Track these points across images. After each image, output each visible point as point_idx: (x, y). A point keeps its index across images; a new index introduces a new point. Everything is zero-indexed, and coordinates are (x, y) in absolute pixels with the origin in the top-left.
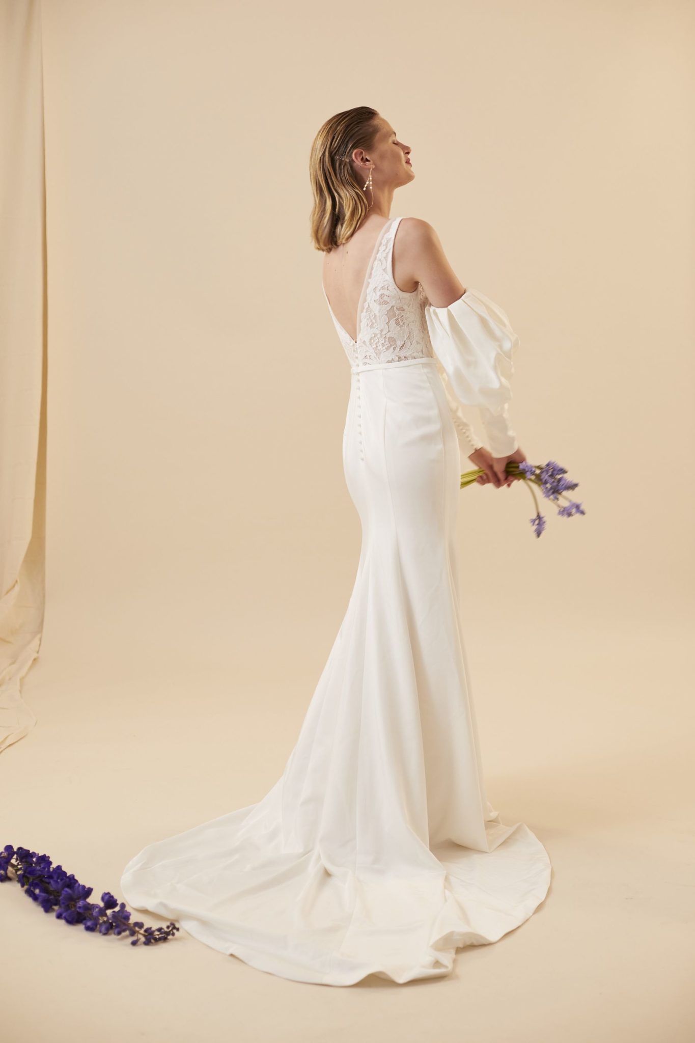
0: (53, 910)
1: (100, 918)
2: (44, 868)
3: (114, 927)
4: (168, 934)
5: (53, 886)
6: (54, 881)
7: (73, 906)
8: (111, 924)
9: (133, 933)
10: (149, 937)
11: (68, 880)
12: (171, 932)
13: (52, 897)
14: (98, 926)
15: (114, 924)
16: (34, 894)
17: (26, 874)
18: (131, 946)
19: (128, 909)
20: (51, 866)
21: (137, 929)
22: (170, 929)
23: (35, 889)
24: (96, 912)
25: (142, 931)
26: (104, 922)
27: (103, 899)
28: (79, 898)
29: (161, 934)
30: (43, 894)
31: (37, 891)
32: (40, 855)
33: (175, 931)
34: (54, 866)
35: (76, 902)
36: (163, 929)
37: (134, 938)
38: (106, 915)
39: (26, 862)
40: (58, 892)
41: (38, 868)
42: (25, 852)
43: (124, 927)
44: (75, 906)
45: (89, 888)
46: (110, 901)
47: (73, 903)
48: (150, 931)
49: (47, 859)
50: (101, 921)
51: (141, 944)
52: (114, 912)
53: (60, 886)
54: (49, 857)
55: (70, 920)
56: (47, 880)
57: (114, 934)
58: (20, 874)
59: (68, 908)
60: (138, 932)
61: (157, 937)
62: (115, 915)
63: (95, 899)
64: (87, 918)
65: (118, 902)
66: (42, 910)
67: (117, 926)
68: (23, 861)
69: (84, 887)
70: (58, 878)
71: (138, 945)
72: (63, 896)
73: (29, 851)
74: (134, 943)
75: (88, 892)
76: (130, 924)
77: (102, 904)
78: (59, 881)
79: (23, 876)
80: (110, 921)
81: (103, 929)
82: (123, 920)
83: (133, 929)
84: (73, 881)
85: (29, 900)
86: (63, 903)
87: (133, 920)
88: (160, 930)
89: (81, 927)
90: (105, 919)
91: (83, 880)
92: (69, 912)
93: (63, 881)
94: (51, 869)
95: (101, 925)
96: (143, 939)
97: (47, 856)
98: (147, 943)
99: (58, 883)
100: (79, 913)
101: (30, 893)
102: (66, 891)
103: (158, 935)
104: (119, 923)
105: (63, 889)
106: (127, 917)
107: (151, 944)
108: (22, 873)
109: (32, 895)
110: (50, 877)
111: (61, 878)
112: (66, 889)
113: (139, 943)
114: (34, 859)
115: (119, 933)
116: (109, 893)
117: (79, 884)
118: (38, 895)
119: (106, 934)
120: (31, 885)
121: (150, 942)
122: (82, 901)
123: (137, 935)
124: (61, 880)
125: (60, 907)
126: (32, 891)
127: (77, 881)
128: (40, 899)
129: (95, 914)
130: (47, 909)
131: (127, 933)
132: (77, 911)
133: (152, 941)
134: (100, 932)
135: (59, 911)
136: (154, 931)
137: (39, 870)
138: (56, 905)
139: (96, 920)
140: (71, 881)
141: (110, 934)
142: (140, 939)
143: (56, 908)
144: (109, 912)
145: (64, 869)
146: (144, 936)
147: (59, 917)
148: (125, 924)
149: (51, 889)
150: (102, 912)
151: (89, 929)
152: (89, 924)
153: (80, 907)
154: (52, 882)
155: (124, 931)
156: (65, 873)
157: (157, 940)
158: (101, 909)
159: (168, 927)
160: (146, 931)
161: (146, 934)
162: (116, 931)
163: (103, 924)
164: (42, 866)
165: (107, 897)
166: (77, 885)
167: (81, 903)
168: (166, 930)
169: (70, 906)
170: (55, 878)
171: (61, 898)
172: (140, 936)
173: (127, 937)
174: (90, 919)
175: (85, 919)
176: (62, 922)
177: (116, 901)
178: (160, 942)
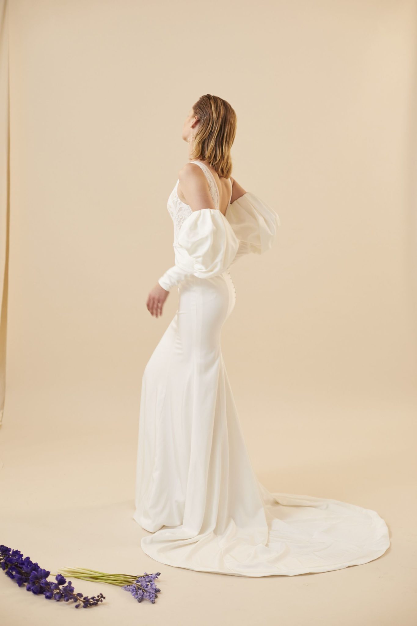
0: (24, 585)
1: (55, 590)
2: (19, 558)
3: (63, 597)
4: (98, 600)
5: (25, 570)
6: (25, 566)
7: (37, 583)
8: (62, 594)
9: (76, 600)
10: (87, 603)
11: (34, 566)
12: (100, 600)
13: (24, 577)
14: (53, 595)
15: (63, 595)
16: (12, 575)
17: (7, 562)
18: (75, 609)
19: (73, 585)
20: (23, 557)
21: (78, 597)
22: (100, 597)
23: (12, 571)
24: (53, 587)
25: (82, 599)
26: (57, 593)
27: (57, 578)
28: (42, 578)
29: (93, 601)
30: (18, 575)
31: (14, 573)
32: (14, 550)
33: (102, 599)
34: (24, 557)
35: (40, 580)
36: (95, 598)
37: (77, 603)
38: (59, 589)
39: (5, 554)
40: (28, 574)
41: (15, 558)
42: (5, 548)
43: (71, 596)
44: (39, 583)
45: (48, 571)
46: (61, 580)
47: (38, 581)
48: (87, 599)
49: (19, 553)
50: (55, 593)
51: (81, 607)
52: (63, 586)
53: (29, 570)
54: (20, 552)
55: (35, 591)
56: (21, 566)
57: (64, 601)
58: (3, 562)
59: (34, 583)
60: (80, 600)
61: (91, 602)
62: (65, 589)
63: (51, 579)
64: (46, 591)
65: (66, 581)
66: (17, 585)
67: (65, 596)
68: (4, 554)
69: (44, 570)
70: (28, 565)
71: (79, 608)
72: (32, 576)
73: (7, 547)
74: (77, 607)
75: (47, 574)
76: (74, 594)
77: (56, 582)
78: (28, 566)
79: (5, 563)
80: (61, 592)
81: (57, 598)
82: (70, 592)
83: (76, 597)
84: (37, 567)
85: (8, 579)
86: (31, 581)
87: (75, 592)
88: (93, 598)
89: (43, 596)
90: (58, 591)
91: (43, 566)
92: (35, 586)
93: (31, 567)
94: (23, 559)
95: (55, 594)
96: (82, 604)
97: (19, 551)
98: (85, 606)
99: (28, 567)
100: (41, 587)
101: (9, 574)
102: (34, 573)
103: (92, 601)
104: (67, 593)
105: (31, 572)
106: (72, 590)
107: (88, 607)
108: (4, 561)
109: (11, 575)
110: (23, 564)
111: (29, 565)
112: (34, 572)
113: (80, 606)
114: (11, 553)
115: (67, 600)
116: (61, 575)
117: (41, 569)
118: (15, 575)
119: (58, 601)
120: (10, 569)
121: (87, 606)
122: (44, 580)
123: (79, 602)
124: (30, 566)
125: (29, 583)
126: (10, 572)
127: (39, 567)
128: (16, 578)
129: (52, 588)
130: (20, 585)
131: (72, 600)
132: (41, 586)
133: (89, 605)
134: (55, 599)
135: (28, 586)
136: (89, 599)
137: (15, 560)
138: (25, 582)
139: (52, 592)
140: (35, 567)
141: (62, 601)
142: (81, 604)
143: (26, 584)
144: (61, 587)
145: (30, 560)
146: (84, 602)
147: (29, 589)
148: (71, 594)
149: (23, 572)
150: (57, 587)
151: (48, 597)
152: (48, 594)
153: (42, 583)
154: (24, 567)
155: (71, 599)
156: (31, 562)
157: (91, 605)
158: (56, 584)
159: (98, 596)
160: (84, 599)
161: (85, 601)
162: (65, 599)
163: (57, 594)
164: (17, 557)
165: (59, 578)
166: (40, 569)
167: (43, 581)
168: (97, 598)
169: (35, 582)
170: (26, 564)
171: (30, 577)
172: (81, 602)
173: (72, 603)
174: (49, 591)
175: (45, 591)
176: (31, 593)
177: (65, 580)
178: (93, 606)
